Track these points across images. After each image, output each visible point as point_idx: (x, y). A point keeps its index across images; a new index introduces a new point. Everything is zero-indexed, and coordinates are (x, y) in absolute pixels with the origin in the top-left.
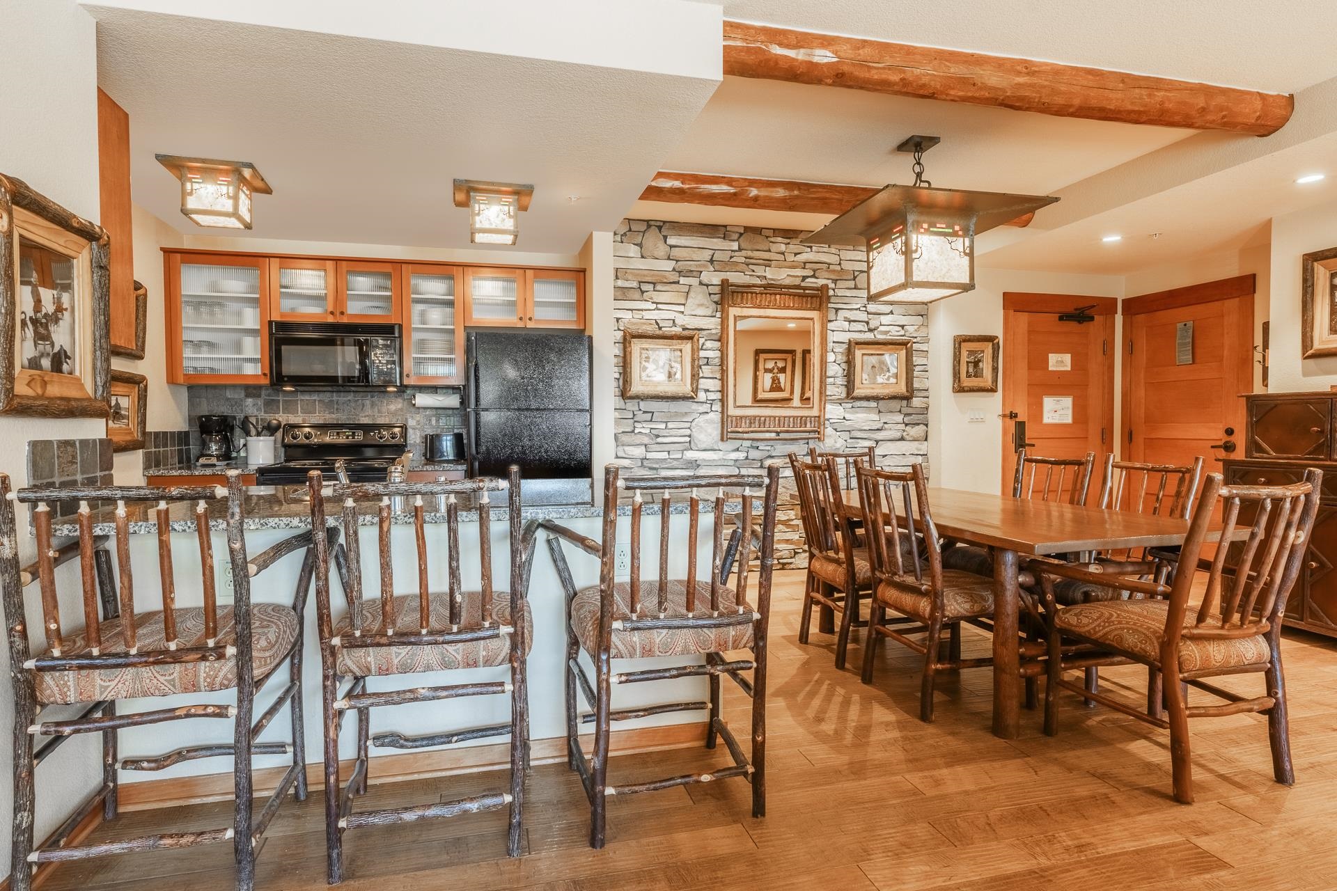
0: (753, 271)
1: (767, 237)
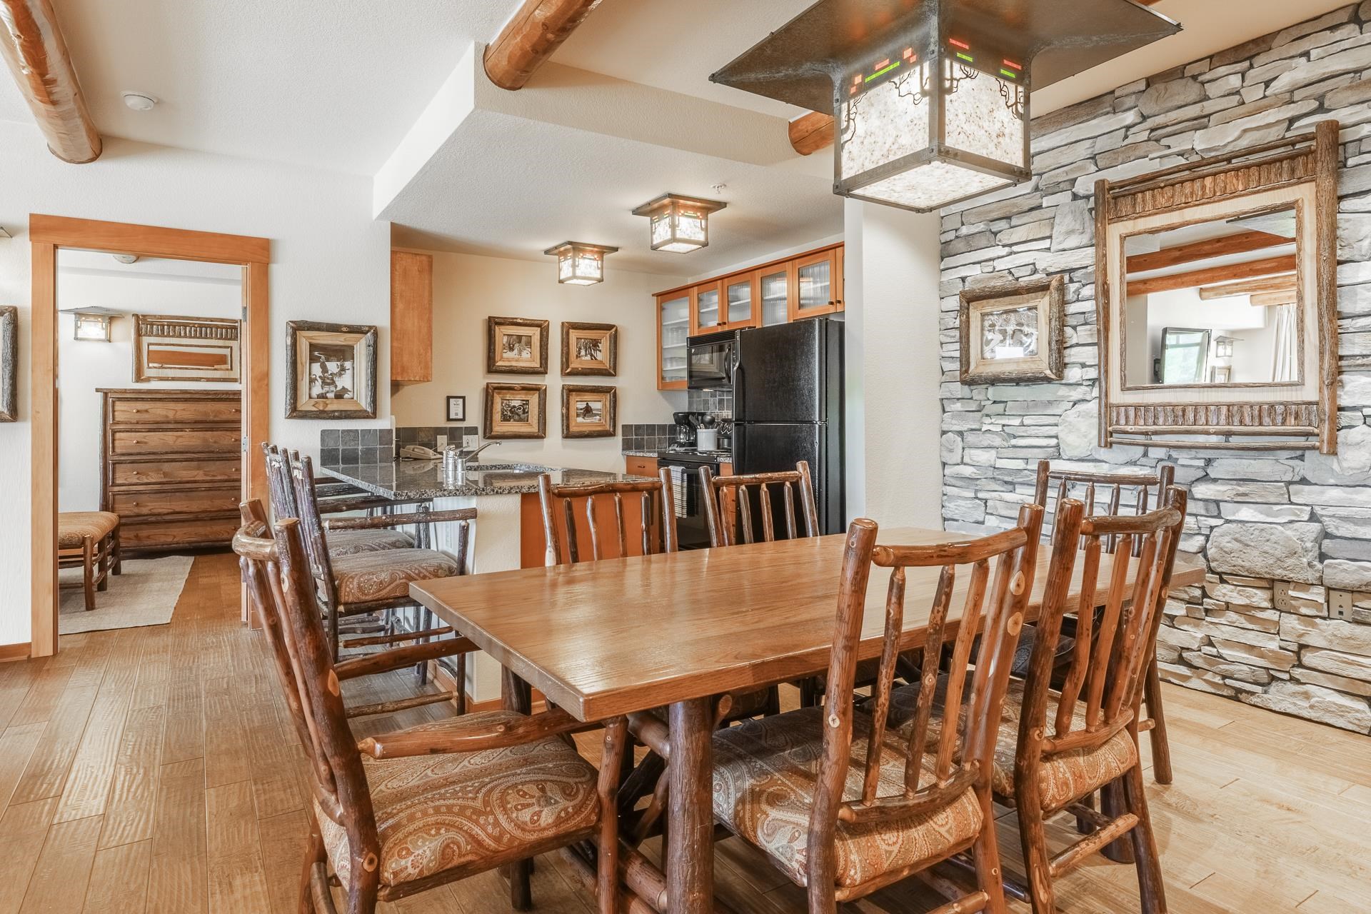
0: (1169, 147)
1: (1194, 78)
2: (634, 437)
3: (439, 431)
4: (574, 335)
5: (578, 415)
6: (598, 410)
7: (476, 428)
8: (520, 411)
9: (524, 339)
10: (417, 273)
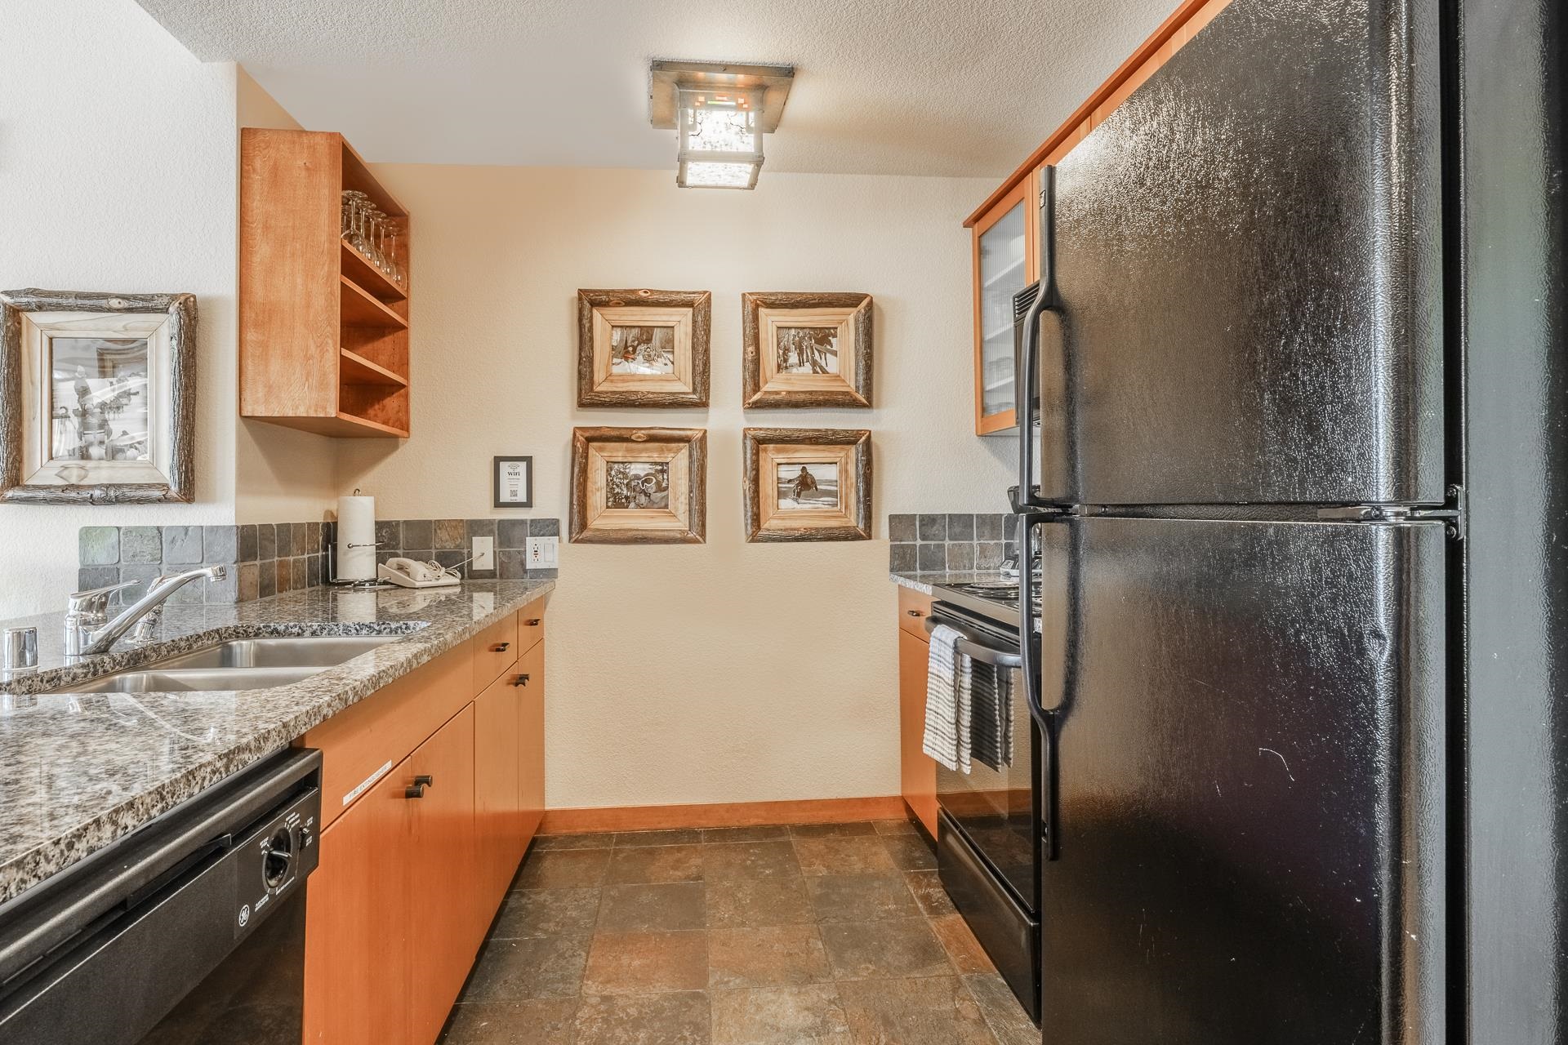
2: (919, 542)
3: (476, 527)
4: (770, 320)
5: (781, 494)
6: (830, 482)
7: (555, 522)
8: (651, 487)
9: (658, 335)
10: (304, 173)
